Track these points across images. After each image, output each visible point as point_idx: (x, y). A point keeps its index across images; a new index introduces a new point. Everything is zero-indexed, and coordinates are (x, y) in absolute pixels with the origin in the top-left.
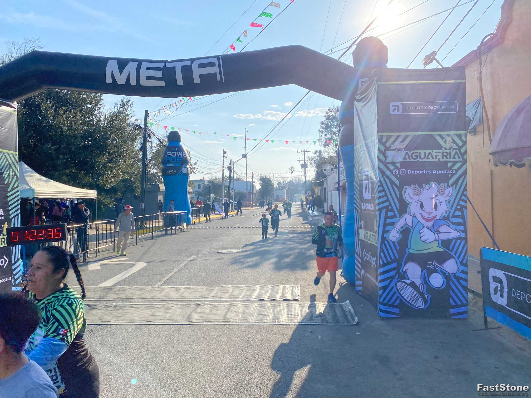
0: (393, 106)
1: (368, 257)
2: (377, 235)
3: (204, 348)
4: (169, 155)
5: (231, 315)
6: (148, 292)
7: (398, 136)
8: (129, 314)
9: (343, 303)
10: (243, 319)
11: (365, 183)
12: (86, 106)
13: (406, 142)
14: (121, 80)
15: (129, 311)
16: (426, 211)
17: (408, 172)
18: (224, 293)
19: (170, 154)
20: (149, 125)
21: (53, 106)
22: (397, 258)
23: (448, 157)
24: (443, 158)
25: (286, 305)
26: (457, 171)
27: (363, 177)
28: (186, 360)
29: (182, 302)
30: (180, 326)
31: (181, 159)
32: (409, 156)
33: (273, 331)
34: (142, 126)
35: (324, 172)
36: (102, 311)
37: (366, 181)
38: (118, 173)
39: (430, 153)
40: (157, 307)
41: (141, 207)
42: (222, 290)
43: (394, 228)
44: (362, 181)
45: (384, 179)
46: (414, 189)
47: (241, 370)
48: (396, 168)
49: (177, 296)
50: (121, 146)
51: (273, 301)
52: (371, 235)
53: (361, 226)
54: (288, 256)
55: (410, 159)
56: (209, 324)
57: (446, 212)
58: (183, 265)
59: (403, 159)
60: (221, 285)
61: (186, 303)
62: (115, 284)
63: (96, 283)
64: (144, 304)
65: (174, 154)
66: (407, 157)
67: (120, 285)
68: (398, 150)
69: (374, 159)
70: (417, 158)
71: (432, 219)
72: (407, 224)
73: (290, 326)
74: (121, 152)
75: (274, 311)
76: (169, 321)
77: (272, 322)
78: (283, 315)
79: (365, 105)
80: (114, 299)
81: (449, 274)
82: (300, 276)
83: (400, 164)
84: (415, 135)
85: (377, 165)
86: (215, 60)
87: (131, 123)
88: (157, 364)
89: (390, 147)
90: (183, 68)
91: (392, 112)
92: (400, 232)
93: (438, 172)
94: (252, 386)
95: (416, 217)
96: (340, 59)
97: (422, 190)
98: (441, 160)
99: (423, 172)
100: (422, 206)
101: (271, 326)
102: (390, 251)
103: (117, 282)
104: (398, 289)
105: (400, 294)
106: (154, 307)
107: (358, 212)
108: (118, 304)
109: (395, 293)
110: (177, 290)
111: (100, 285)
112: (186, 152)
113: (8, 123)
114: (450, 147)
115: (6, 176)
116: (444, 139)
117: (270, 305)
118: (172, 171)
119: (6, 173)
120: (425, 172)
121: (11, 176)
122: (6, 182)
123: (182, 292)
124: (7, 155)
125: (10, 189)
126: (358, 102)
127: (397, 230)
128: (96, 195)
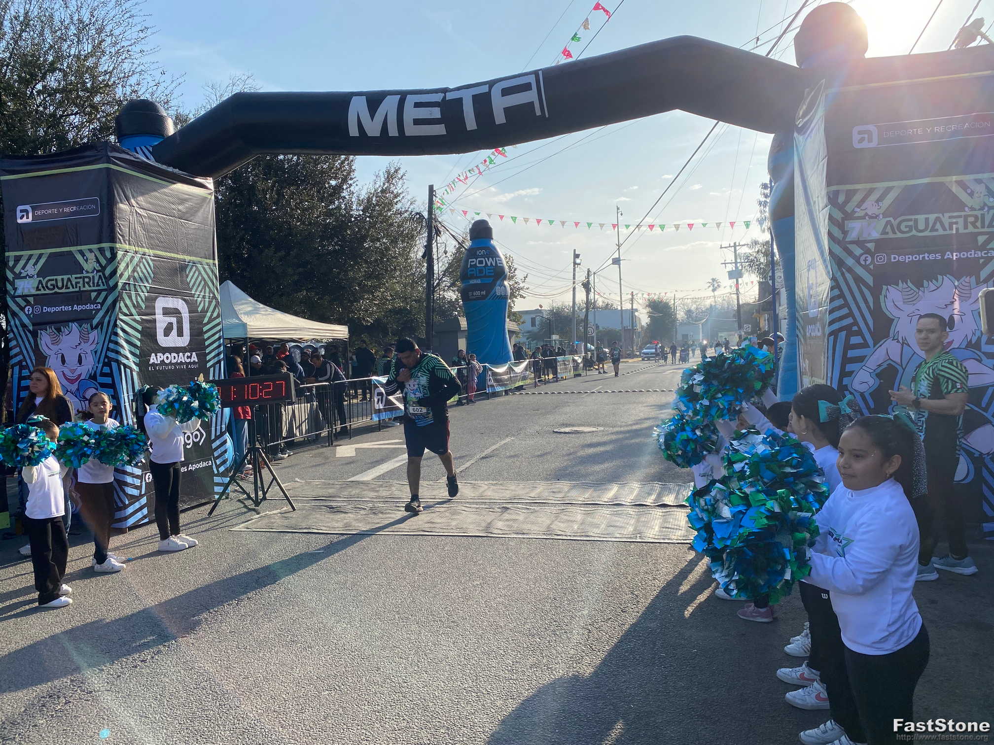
0: (860, 133)
3: (506, 570)
4: (472, 264)
5: (559, 526)
6: (427, 490)
7: (871, 190)
10: (579, 531)
12: (329, 183)
13: (888, 201)
14: (373, 129)
15: (393, 516)
17: (891, 259)
18: (554, 492)
19: (474, 261)
20: (436, 212)
21: (273, 186)
24: (966, 227)
25: (661, 514)
28: (473, 585)
29: (480, 505)
30: (470, 539)
31: (492, 271)
32: (892, 226)
33: (628, 551)
34: (426, 214)
35: (770, 282)
36: (349, 515)
38: (384, 298)
39: (937, 219)
40: (438, 510)
42: (551, 489)
43: (864, 368)
45: (843, 274)
46: (904, 290)
47: (561, 604)
48: (868, 251)
49: (473, 495)
50: (387, 249)
51: (638, 507)
53: (805, 369)
55: (896, 233)
56: (520, 536)
57: (974, 334)
58: (490, 450)
59: (881, 234)
60: (550, 480)
61: (486, 506)
62: (375, 477)
63: (346, 476)
65: (481, 262)
66: (889, 229)
67: (384, 479)
68: (871, 217)
69: (822, 237)
70: (911, 231)
72: (890, 359)
73: (662, 545)
75: (638, 521)
76: (454, 531)
77: (630, 538)
78: (652, 529)
80: (371, 498)
81: (981, 454)
83: (874, 244)
84: (906, 186)
85: (827, 248)
86: (532, 79)
87: (403, 210)
88: (425, 589)
90: (475, 97)
91: (857, 146)
93: (956, 255)
94: (576, 626)
95: (908, 345)
96: (771, 53)
97: (920, 293)
98: (961, 231)
99: (924, 257)
101: (628, 543)
103: (380, 474)
106: (433, 511)
107: (801, 342)
108: (376, 505)
110: (474, 487)
111: (352, 479)
112: (503, 257)
113: (200, 214)
114: (982, 205)
115: (199, 299)
116: (969, 191)
117: (631, 513)
118: (478, 293)
119: (199, 295)
120: (928, 257)
121: (207, 300)
122: (200, 309)
123: (482, 490)
124: (199, 265)
125: (206, 320)
126: (799, 133)
127: (868, 369)
128: (347, 332)
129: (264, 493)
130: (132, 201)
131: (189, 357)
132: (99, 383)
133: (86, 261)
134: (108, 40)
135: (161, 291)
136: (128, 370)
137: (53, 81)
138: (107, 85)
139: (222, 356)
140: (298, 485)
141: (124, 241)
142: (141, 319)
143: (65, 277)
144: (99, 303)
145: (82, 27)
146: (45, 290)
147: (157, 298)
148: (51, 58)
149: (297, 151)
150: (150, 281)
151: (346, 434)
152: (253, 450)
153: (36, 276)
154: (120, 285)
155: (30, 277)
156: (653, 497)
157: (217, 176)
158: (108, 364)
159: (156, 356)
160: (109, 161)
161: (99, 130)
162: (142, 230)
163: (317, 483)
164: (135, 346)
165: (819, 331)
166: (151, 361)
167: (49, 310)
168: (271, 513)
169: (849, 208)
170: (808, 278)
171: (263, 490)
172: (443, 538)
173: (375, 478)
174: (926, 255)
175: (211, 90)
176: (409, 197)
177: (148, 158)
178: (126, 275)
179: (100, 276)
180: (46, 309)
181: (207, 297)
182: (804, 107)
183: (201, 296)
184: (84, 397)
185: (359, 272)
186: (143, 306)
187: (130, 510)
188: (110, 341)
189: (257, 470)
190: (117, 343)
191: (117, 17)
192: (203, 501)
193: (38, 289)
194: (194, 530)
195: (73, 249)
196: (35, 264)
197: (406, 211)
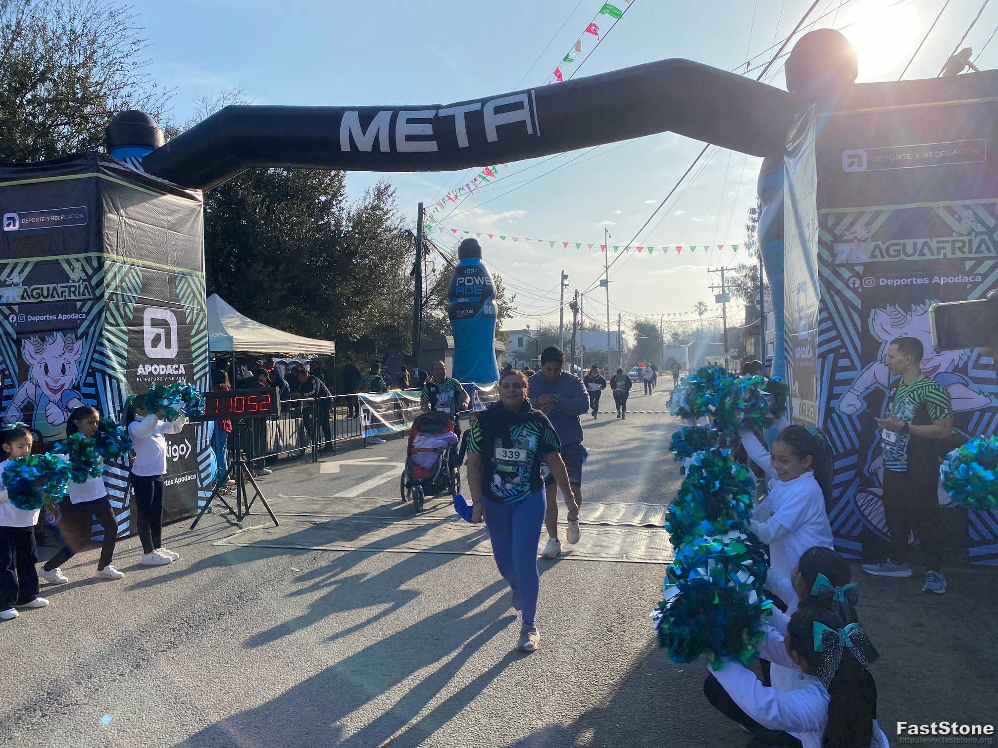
0: (850, 157)
2: (818, 405)
4: (460, 282)
12: (318, 199)
13: (876, 226)
14: (365, 144)
17: (879, 283)
19: (462, 280)
20: (426, 230)
21: (263, 200)
22: (857, 446)
23: (966, 249)
24: (953, 253)
26: (984, 276)
30: (455, 557)
31: (480, 289)
32: (881, 250)
33: (614, 571)
34: (415, 232)
35: (758, 306)
36: (333, 531)
38: (371, 314)
39: (925, 244)
40: (423, 528)
43: (851, 390)
45: (831, 297)
46: (892, 314)
48: (856, 274)
50: (376, 266)
51: (625, 527)
53: (795, 391)
55: (884, 257)
57: (961, 358)
59: (870, 258)
62: (360, 493)
63: (332, 492)
64: (403, 523)
65: (469, 281)
66: (877, 252)
67: (368, 496)
68: (859, 241)
70: (899, 255)
72: (877, 382)
75: (624, 541)
77: (616, 558)
78: (638, 549)
79: (799, 160)
80: (355, 515)
83: (862, 267)
84: (895, 210)
85: (817, 271)
86: (524, 98)
87: (393, 227)
90: (468, 115)
91: (846, 169)
92: (863, 397)
93: (944, 280)
96: (762, 78)
97: (908, 317)
98: (950, 256)
99: (912, 282)
101: (613, 563)
102: (843, 433)
103: (365, 491)
104: (860, 505)
105: (863, 515)
107: (790, 365)
108: (360, 522)
109: (853, 512)
111: (336, 495)
112: (492, 277)
113: (188, 225)
114: (969, 231)
115: (188, 311)
116: (957, 216)
117: (618, 533)
118: (466, 311)
119: (187, 306)
120: (916, 281)
121: (195, 312)
122: (188, 321)
124: (188, 277)
125: (193, 332)
126: (789, 156)
127: (855, 392)
128: (333, 348)
129: (247, 508)
130: (122, 211)
132: (82, 394)
133: (73, 270)
134: (101, 52)
135: (150, 302)
136: (115, 381)
137: (42, 91)
138: (98, 96)
139: (207, 369)
140: (280, 500)
141: (112, 251)
142: (128, 329)
143: (51, 286)
144: (84, 312)
145: (74, 38)
146: (30, 299)
147: (145, 308)
148: (42, 68)
149: (287, 165)
150: (139, 292)
151: (329, 451)
152: (236, 464)
153: (21, 284)
154: (107, 295)
155: (15, 285)
156: (640, 517)
157: (206, 188)
158: (92, 374)
159: (144, 367)
160: (98, 171)
161: (89, 142)
162: (132, 240)
163: (301, 499)
164: (122, 356)
165: (809, 352)
166: (139, 372)
167: (33, 318)
168: (254, 528)
169: (838, 231)
170: (798, 300)
171: (246, 505)
172: (428, 556)
173: (361, 495)
174: (914, 279)
175: (201, 103)
176: (398, 215)
177: (136, 168)
178: (113, 285)
179: (86, 285)
180: (31, 318)
181: (195, 309)
182: (795, 131)
183: (190, 308)
184: (67, 408)
185: (346, 289)
188: (95, 351)
189: (240, 485)
190: (102, 354)
191: (110, 29)
192: (186, 515)
193: (23, 297)
194: (176, 544)
195: (59, 258)
196: (21, 272)
197: (395, 229)
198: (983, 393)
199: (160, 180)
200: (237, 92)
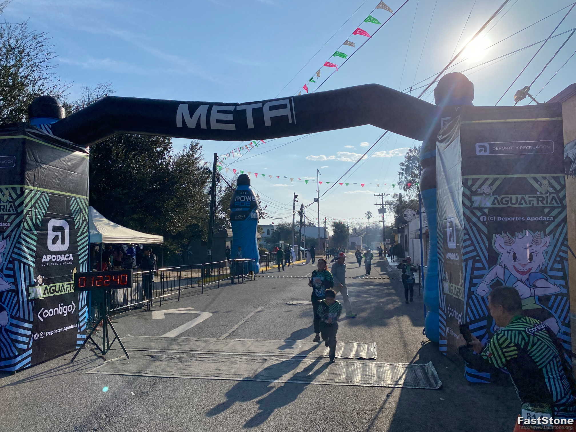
0: (480, 146)
1: (453, 313)
2: (463, 289)
4: (237, 199)
6: (213, 345)
7: (487, 179)
8: (192, 367)
9: (425, 365)
11: (449, 230)
12: (156, 150)
13: (495, 186)
14: (191, 123)
15: (193, 364)
16: (519, 262)
17: (497, 219)
18: (293, 348)
19: (238, 198)
20: (218, 168)
21: (123, 150)
22: (487, 315)
24: (538, 203)
25: (360, 365)
26: (555, 218)
27: (447, 224)
29: (249, 357)
30: (245, 383)
31: (249, 204)
32: (498, 201)
33: (346, 392)
34: (211, 170)
35: (405, 218)
36: (164, 362)
37: (450, 229)
38: (185, 218)
39: (523, 198)
40: (222, 360)
41: (208, 253)
43: (483, 282)
44: (446, 228)
45: (471, 227)
46: (506, 237)
48: (484, 214)
49: (243, 349)
50: (190, 190)
51: (346, 360)
52: (457, 288)
53: (446, 278)
54: (363, 310)
55: (500, 205)
57: (543, 264)
58: (249, 316)
59: (492, 205)
61: (252, 358)
63: (160, 333)
64: (209, 357)
65: (243, 198)
66: (496, 202)
67: (185, 337)
68: (486, 195)
69: (459, 204)
70: (508, 204)
71: (527, 273)
72: (498, 277)
73: (365, 388)
74: (189, 197)
75: (347, 370)
76: (234, 376)
77: (345, 383)
78: (357, 376)
79: (448, 145)
80: (178, 350)
82: (377, 332)
83: (488, 210)
84: (505, 178)
85: (462, 211)
86: (287, 102)
87: (200, 167)
89: (476, 191)
90: (254, 110)
91: (478, 154)
92: (490, 286)
93: (533, 219)
95: (508, 269)
96: (421, 97)
97: (514, 239)
98: (536, 205)
99: (515, 219)
100: (515, 258)
101: (344, 386)
102: (478, 307)
103: (181, 332)
106: (218, 361)
107: (442, 261)
108: (181, 356)
110: (243, 344)
111: (164, 336)
113: (80, 168)
114: (546, 192)
115: (77, 221)
116: (539, 183)
118: (240, 216)
119: (76, 217)
120: (518, 219)
121: (81, 221)
122: (76, 227)
123: (248, 346)
124: (78, 200)
125: (79, 234)
126: (439, 142)
127: (486, 283)
128: (163, 240)
129: (109, 346)
130: (38, 159)
131: (67, 257)
132: (4, 274)
133: (4, 195)
134: (26, 58)
135: (52, 216)
136: (27, 267)
139: (87, 257)
141: (30, 183)
142: (37, 233)
144: (9, 222)
145: (10, 49)
147: (50, 219)
150: (46, 209)
152: (103, 318)
154: (25, 212)
157: (92, 144)
158: (12, 262)
159: (46, 256)
160: (25, 134)
162: (44, 177)
163: (142, 338)
164: (32, 250)
165: (457, 257)
166: (43, 260)
168: (114, 360)
169: (474, 188)
171: (108, 344)
172: (228, 381)
173: (179, 335)
174: (517, 218)
176: (203, 160)
177: (48, 132)
178: (30, 205)
179: (11, 206)
181: (81, 219)
183: (78, 219)
185: (171, 204)
186: (40, 225)
187: (19, 359)
188: (15, 247)
190: (20, 249)
192: (68, 351)
197: (202, 168)
198: (556, 284)
199: (64, 140)
200: (108, 84)
